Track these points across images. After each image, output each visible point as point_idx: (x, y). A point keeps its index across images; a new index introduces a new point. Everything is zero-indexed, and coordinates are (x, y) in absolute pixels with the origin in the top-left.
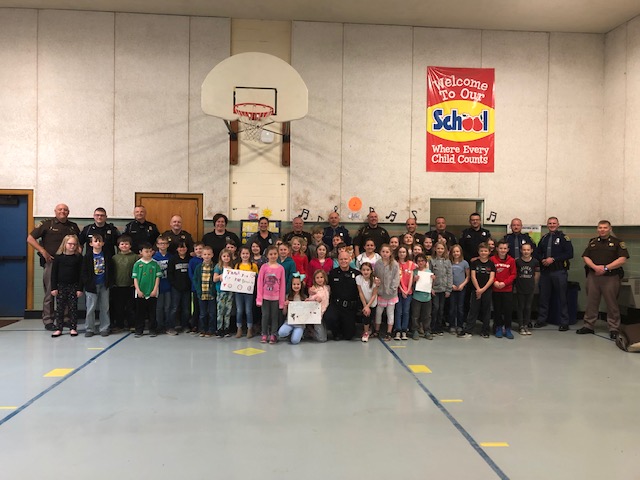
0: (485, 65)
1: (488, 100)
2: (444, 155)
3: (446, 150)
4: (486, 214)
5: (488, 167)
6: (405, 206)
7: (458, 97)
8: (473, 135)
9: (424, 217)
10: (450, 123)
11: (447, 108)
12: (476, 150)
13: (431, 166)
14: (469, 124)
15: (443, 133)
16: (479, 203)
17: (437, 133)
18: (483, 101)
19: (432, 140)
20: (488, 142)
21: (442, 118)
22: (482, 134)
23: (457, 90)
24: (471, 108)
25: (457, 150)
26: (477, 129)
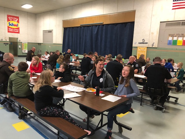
6: (4, 38)
11: (11, 22)
14: (15, 25)
15: (10, 26)
17: (9, 26)
18: (17, 22)
21: (10, 24)
22: (17, 27)
24: (15, 23)
25: (13, 29)
26: (16, 26)
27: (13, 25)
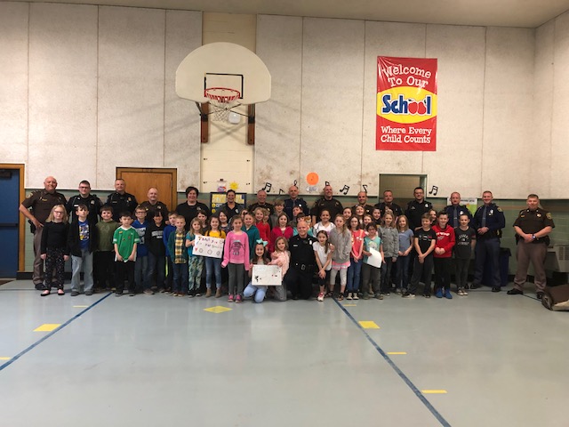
0: (429, 56)
1: (431, 87)
2: (393, 136)
3: (394, 131)
4: (428, 187)
5: (431, 147)
6: (357, 180)
7: (405, 84)
8: (417, 118)
9: (374, 191)
11: (395, 94)
12: (421, 131)
13: (380, 145)
14: (414, 108)
16: (423, 178)
17: (386, 116)
18: (426, 88)
19: (381, 122)
20: (431, 124)
21: (390, 102)
22: (425, 117)
23: (404, 77)
24: (416, 94)
25: (404, 131)
26: (422, 112)
27: (405, 106)
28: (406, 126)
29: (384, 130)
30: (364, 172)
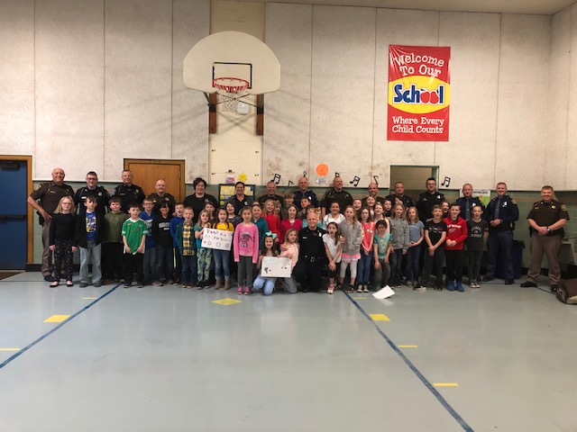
0: (441, 44)
1: (444, 76)
2: (404, 126)
3: (406, 121)
4: (440, 179)
5: (444, 137)
7: (417, 73)
8: (430, 108)
9: (385, 182)
10: (409, 96)
11: (407, 83)
12: (433, 121)
13: (392, 136)
14: (426, 97)
15: (402, 106)
16: (434, 169)
17: (397, 105)
19: (392, 112)
20: (444, 114)
21: (402, 92)
22: (438, 107)
23: (416, 66)
24: (429, 83)
25: (415, 121)
26: (434, 101)
27: (417, 96)
28: (418, 116)
29: (396, 120)
30: (375, 163)
